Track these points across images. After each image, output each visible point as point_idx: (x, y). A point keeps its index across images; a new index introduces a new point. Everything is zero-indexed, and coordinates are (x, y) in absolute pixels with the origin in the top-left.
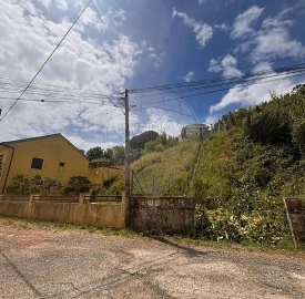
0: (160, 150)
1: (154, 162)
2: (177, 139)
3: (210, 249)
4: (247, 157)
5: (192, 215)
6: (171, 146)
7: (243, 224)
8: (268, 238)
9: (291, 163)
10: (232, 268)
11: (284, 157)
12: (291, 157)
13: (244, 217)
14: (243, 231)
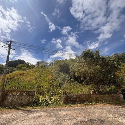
0: (25, 70)
1: (20, 75)
2: (34, 66)
3: (37, 109)
4: (58, 77)
5: (33, 98)
6: (30, 68)
7: (51, 99)
8: (57, 103)
9: (69, 80)
10: (42, 114)
11: (68, 78)
12: (70, 78)
13: (52, 97)
14: (50, 102)
